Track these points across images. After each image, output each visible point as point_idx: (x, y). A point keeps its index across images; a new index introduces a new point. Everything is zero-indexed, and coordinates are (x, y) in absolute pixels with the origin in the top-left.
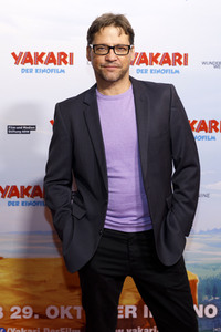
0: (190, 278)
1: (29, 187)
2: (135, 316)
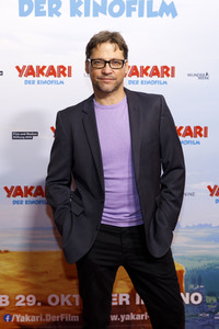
0: (177, 269)
1: (32, 188)
2: (128, 303)
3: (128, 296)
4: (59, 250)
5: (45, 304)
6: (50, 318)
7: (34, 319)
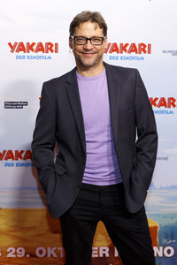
3: (107, 249)
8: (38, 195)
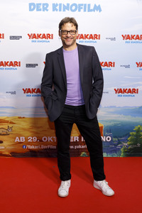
0: (100, 126)
1: (35, 89)
2: (78, 141)
3: (78, 138)
4: (47, 117)
5: (41, 141)
6: (43, 147)
7: (36, 147)
8: (44, 111)
